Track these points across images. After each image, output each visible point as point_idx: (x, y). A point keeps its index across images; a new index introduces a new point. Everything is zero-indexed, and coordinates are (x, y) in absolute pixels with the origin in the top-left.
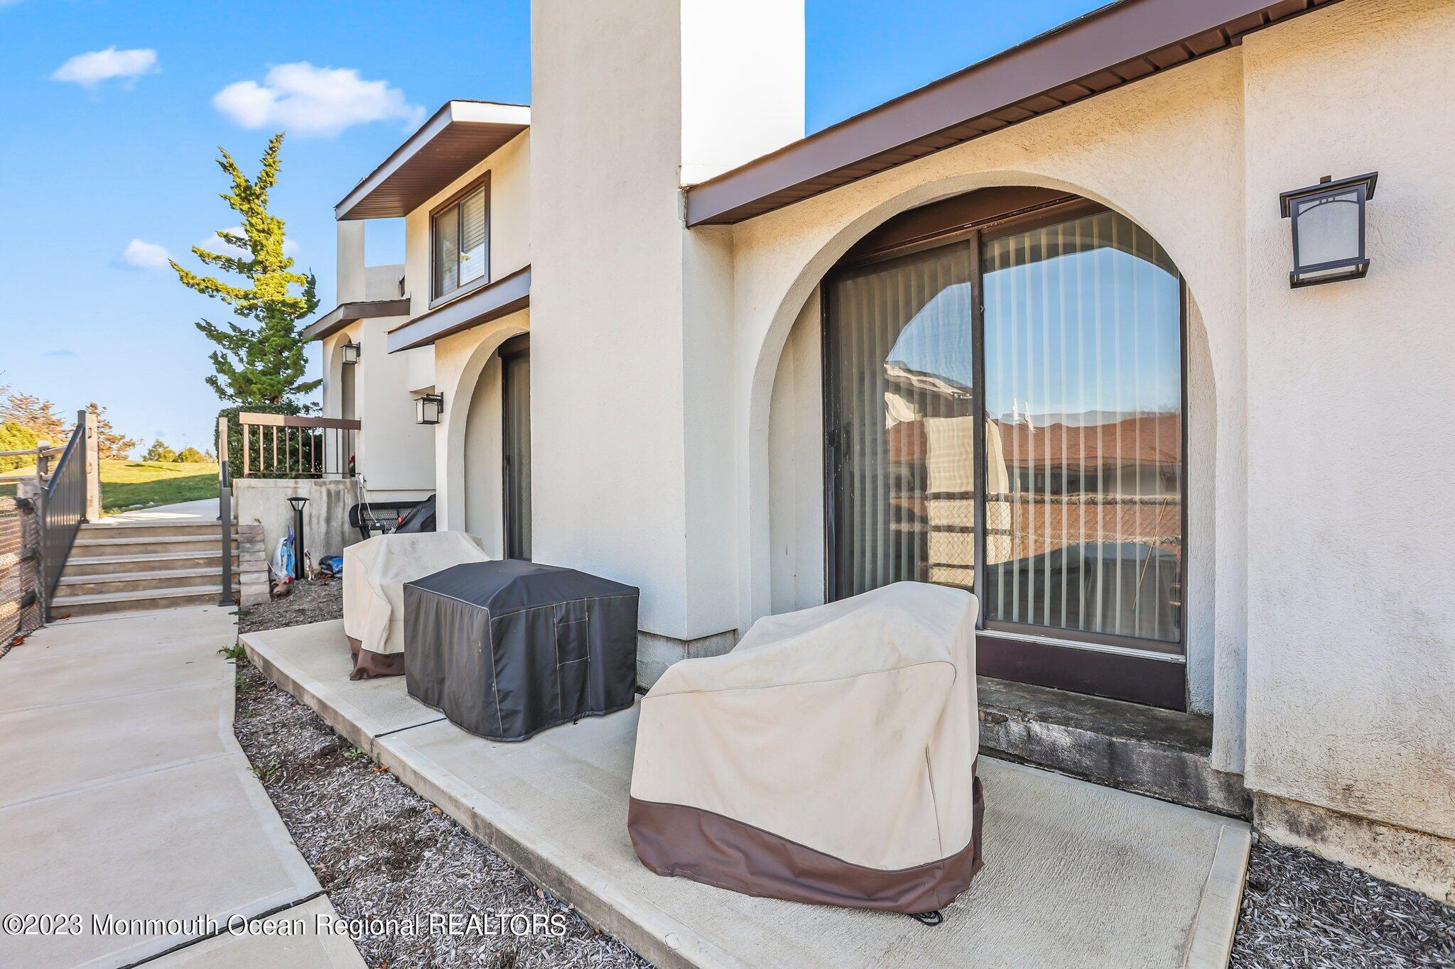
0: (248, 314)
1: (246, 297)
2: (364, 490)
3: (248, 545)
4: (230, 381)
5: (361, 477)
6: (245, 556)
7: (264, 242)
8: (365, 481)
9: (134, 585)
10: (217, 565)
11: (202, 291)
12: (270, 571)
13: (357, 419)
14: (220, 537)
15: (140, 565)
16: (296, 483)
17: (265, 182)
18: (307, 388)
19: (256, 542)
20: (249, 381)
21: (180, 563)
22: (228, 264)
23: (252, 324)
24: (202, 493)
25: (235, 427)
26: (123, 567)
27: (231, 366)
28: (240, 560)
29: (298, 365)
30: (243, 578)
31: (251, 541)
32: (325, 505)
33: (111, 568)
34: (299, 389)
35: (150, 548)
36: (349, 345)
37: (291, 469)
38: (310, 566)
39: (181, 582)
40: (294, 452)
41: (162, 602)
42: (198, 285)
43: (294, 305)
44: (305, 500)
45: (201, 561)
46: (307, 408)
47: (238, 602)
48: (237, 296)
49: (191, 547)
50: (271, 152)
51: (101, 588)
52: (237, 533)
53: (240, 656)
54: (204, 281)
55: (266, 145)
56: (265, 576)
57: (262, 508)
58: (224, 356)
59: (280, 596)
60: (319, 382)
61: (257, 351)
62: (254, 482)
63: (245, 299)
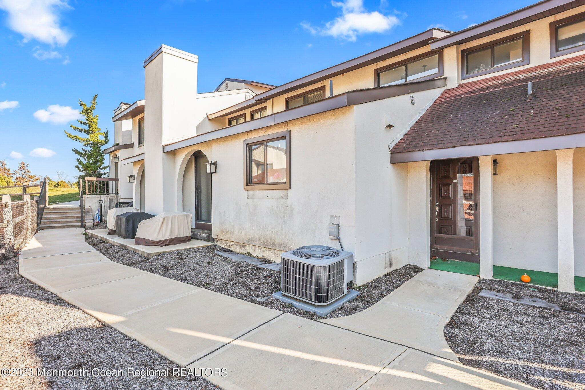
0: (87, 146)
1: (87, 141)
2: (120, 198)
3: (87, 213)
4: (82, 167)
5: (119, 195)
6: (87, 216)
7: (92, 125)
8: (120, 196)
9: (59, 222)
10: (80, 218)
11: (74, 139)
12: (93, 220)
13: (118, 178)
14: (80, 211)
15: (60, 218)
16: (101, 196)
17: (92, 109)
18: (105, 168)
19: (90, 212)
20: (88, 167)
21: (70, 217)
22: (81, 130)
23: (88, 149)
24: (72, 199)
25: (84, 181)
26: (56, 218)
27: (82, 162)
28: (86, 217)
29: (102, 161)
30: (86, 221)
31: (88, 212)
32: (109, 203)
33: (53, 218)
34: (102, 169)
35: (62, 213)
36: (116, 157)
37: (99, 192)
38: (104, 219)
39: (70, 222)
40: (100, 187)
41: (66, 227)
42: (73, 138)
43: (101, 143)
44: (103, 201)
45: (75, 217)
46: (105, 174)
47: (85, 227)
48: (84, 141)
49: (72, 213)
50: (94, 100)
51: (51, 223)
52: (84, 210)
53: (86, 234)
54: (74, 136)
55: (92, 98)
56: (92, 221)
57: (91, 203)
58: (80, 159)
59: (96, 225)
60: (108, 166)
61: (89, 157)
62: (89, 196)
63: (86, 141)
